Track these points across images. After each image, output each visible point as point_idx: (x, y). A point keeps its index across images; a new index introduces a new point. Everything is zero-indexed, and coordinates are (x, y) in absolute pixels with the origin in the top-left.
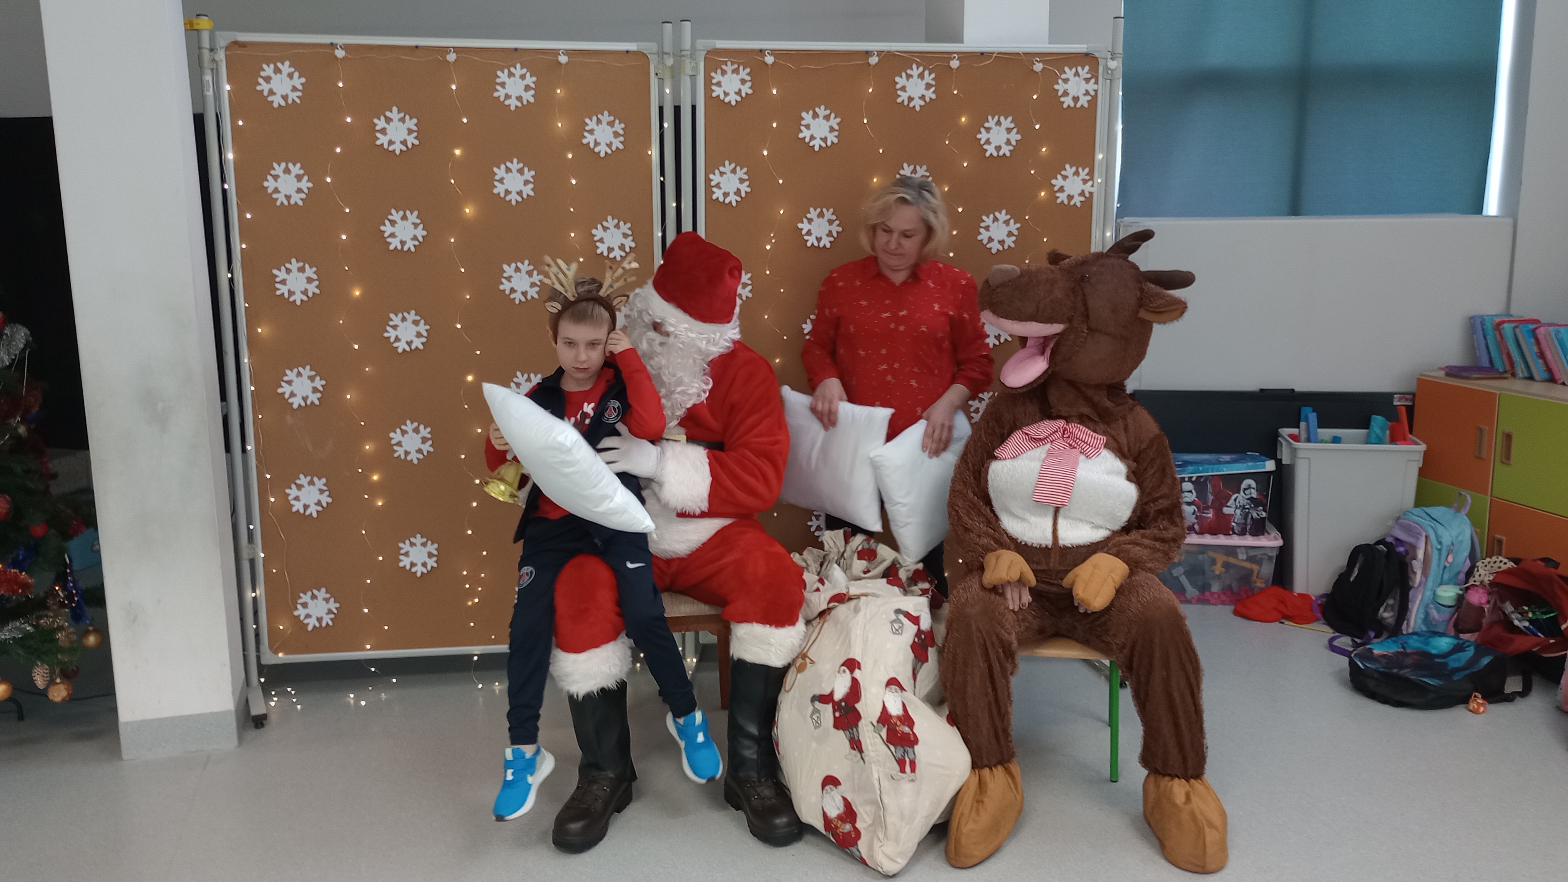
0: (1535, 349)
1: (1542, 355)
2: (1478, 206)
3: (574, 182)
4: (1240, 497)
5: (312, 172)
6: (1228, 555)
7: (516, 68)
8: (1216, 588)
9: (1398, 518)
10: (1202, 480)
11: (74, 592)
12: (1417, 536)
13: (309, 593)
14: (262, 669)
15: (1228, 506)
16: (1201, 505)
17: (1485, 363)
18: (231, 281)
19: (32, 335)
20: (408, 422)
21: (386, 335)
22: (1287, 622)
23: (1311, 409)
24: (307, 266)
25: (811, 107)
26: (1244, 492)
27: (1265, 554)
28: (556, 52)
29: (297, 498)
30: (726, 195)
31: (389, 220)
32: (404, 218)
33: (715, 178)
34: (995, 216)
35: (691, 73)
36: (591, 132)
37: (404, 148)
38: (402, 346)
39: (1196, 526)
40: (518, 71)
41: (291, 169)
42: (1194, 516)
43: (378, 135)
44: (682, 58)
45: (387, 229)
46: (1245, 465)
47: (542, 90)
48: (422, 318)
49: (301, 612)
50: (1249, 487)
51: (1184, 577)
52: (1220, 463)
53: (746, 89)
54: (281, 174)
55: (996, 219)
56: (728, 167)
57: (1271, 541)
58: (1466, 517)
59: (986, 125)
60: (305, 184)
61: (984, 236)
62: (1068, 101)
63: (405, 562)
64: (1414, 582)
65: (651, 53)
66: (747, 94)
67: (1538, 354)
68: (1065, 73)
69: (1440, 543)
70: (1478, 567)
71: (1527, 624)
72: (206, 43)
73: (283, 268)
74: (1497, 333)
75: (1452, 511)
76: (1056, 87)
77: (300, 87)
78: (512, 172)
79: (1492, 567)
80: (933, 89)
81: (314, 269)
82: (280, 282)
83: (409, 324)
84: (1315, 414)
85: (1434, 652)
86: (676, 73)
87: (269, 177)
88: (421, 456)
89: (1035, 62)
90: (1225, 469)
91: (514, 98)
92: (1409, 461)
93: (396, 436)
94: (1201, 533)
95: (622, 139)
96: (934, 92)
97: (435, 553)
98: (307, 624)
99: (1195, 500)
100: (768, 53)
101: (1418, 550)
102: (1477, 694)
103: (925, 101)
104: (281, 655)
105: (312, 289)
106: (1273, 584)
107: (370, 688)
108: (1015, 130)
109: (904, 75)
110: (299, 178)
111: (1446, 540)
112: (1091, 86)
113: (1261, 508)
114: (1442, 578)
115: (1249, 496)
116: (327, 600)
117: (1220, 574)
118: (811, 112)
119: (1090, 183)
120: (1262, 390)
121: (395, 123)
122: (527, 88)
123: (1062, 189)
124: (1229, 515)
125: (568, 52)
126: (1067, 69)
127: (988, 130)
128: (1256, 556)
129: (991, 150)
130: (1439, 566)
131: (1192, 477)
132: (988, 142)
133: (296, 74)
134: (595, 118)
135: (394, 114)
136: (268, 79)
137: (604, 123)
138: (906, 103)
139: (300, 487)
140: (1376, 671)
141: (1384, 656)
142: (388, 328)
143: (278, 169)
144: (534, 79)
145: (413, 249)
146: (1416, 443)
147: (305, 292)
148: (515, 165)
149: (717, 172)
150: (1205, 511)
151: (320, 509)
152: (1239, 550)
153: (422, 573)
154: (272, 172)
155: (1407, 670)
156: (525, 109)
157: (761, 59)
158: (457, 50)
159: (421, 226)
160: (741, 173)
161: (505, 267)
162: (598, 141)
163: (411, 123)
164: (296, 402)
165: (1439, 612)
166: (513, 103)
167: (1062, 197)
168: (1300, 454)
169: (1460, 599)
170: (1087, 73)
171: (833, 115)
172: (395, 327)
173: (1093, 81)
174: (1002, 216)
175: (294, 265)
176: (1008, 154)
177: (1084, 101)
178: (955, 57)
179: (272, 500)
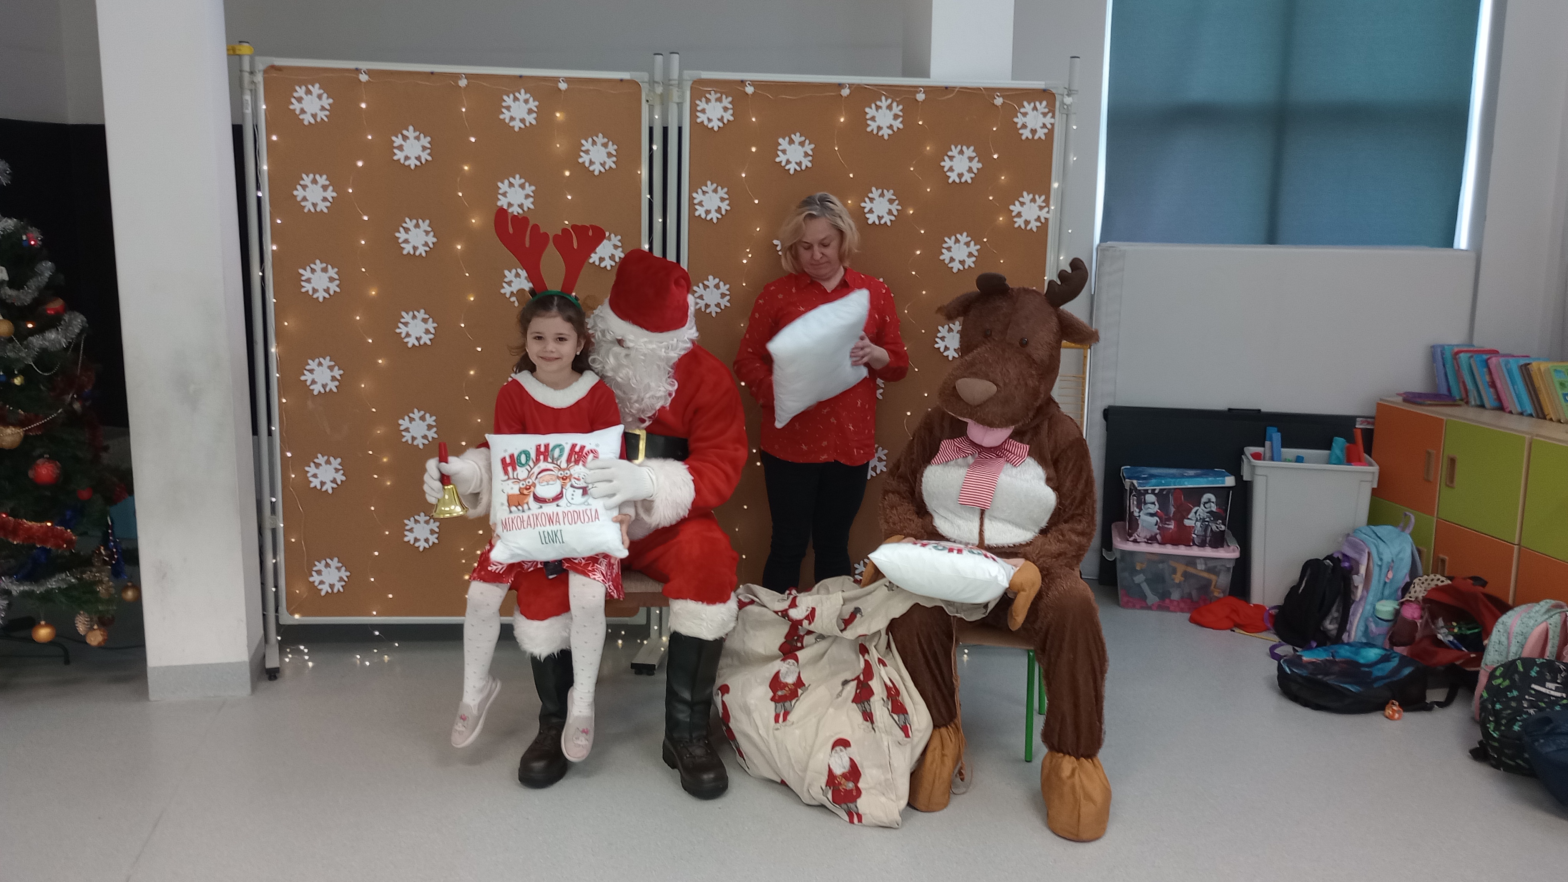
0: (1487, 378)
1: (1493, 385)
2: (1448, 240)
3: (569, 197)
4: (1200, 510)
5: (336, 183)
6: (1187, 565)
7: (520, 94)
8: (1176, 595)
9: (1348, 535)
10: (1164, 493)
11: (114, 550)
12: (1360, 551)
13: (323, 562)
14: (281, 629)
15: (1189, 519)
16: (1163, 516)
17: (1444, 391)
18: (263, 278)
19: (88, 322)
20: (416, 411)
21: (398, 331)
22: (1237, 630)
23: (1276, 429)
24: (329, 267)
25: (787, 133)
26: (1204, 505)
27: (1222, 565)
28: (556, 80)
29: (315, 476)
30: (708, 212)
31: (404, 228)
32: (417, 226)
33: (698, 197)
34: (956, 238)
35: (677, 101)
36: (587, 152)
37: (418, 163)
38: (411, 341)
39: (1158, 537)
40: (522, 95)
41: (318, 180)
42: (1157, 527)
43: (396, 151)
44: (671, 87)
45: (402, 235)
46: (1205, 479)
47: (543, 113)
48: (430, 317)
49: (315, 578)
50: (1209, 501)
51: (1145, 583)
52: (1183, 476)
53: (728, 116)
54: (309, 184)
55: (957, 241)
56: (710, 187)
57: (1230, 553)
58: (1409, 537)
59: (950, 153)
60: (330, 194)
61: (946, 256)
62: (1026, 134)
63: (410, 537)
64: (1355, 595)
65: (643, 82)
66: (728, 120)
67: (1490, 384)
68: (1024, 107)
69: (1381, 559)
70: (1414, 583)
71: (1451, 638)
72: (246, 67)
73: (308, 268)
74: (1455, 362)
75: (1397, 530)
76: (1015, 120)
77: (328, 107)
78: (514, 187)
79: (1429, 584)
80: (901, 119)
81: (336, 270)
82: (306, 281)
83: (418, 321)
84: (1279, 433)
85: (1362, 661)
86: (664, 100)
87: (299, 187)
88: (426, 442)
89: (996, 97)
90: (1186, 483)
91: (518, 120)
92: (1362, 481)
93: (404, 423)
94: (1163, 543)
95: (614, 159)
96: (901, 122)
97: (437, 530)
98: (321, 590)
99: (1157, 511)
100: (749, 84)
101: (1360, 566)
102: (1394, 701)
103: (893, 131)
104: (297, 616)
105: (334, 287)
106: (1231, 594)
107: (375, 651)
108: (977, 159)
109: (873, 106)
110: (325, 188)
111: (1387, 557)
112: (1048, 120)
113: (1220, 521)
114: (1383, 594)
115: (1208, 510)
116: (339, 569)
117: (1180, 583)
118: (787, 139)
119: (1046, 209)
120: (1230, 410)
121: (412, 140)
122: (530, 111)
123: (1019, 215)
124: (1189, 527)
125: (567, 80)
126: (1025, 104)
127: (951, 158)
128: (1215, 567)
129: (953, 177)
130: (1379, 581)
131: (1155, 490)
132: (951, 169)
133: (325, 96)
134: (590, 140)
135: (410, 133)
136: (300, 100)
137: (599, 144)
138: (875, 132)
139: (318, 465)
140: (1300, 676)
141: (1312, 663)
142: (400, 325)
143: (307, 180)
144: (537, 103)
145: (424, 254)
146: (1370, 465)
147: (327, 290)
148: (517, 181)
149: (700, 191)
150: (1167, 523)
151: (335, 486)
152: (1198, 561)
153: (425, 548)
154: (302, 182)
155: (1332, 677)
156: (528, 130)
157: (742, 89)
158: (468, 76)
159: (432, 234)
160: (722, 193)
161: (506, 272)
162: (593, 160)
163: (425, 141)
164: (317, 389)
165: (1377, 624)
166: (517, 125)
167: (1020, 222)
168: (1259, 471)
169: (1397, 613)
170: (1045, 108)
171: (807, 142)
172: (406, 324)
173: (1050, 115)
174: (963, 238)
175: (318, 265)
176: (969, 181)
177: (1041, 133)
178: (921, 91)
179: (293, 476)
